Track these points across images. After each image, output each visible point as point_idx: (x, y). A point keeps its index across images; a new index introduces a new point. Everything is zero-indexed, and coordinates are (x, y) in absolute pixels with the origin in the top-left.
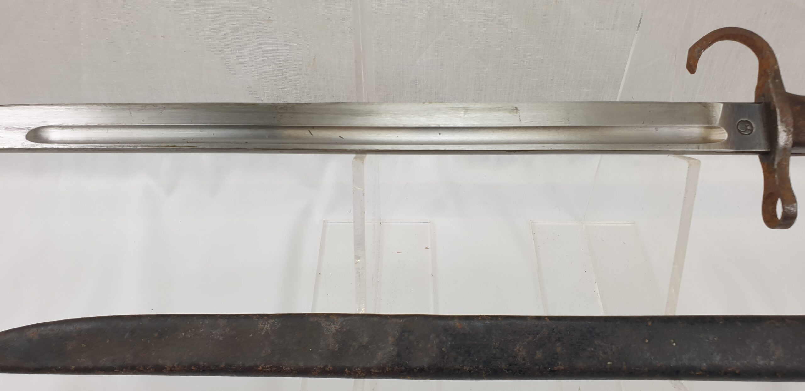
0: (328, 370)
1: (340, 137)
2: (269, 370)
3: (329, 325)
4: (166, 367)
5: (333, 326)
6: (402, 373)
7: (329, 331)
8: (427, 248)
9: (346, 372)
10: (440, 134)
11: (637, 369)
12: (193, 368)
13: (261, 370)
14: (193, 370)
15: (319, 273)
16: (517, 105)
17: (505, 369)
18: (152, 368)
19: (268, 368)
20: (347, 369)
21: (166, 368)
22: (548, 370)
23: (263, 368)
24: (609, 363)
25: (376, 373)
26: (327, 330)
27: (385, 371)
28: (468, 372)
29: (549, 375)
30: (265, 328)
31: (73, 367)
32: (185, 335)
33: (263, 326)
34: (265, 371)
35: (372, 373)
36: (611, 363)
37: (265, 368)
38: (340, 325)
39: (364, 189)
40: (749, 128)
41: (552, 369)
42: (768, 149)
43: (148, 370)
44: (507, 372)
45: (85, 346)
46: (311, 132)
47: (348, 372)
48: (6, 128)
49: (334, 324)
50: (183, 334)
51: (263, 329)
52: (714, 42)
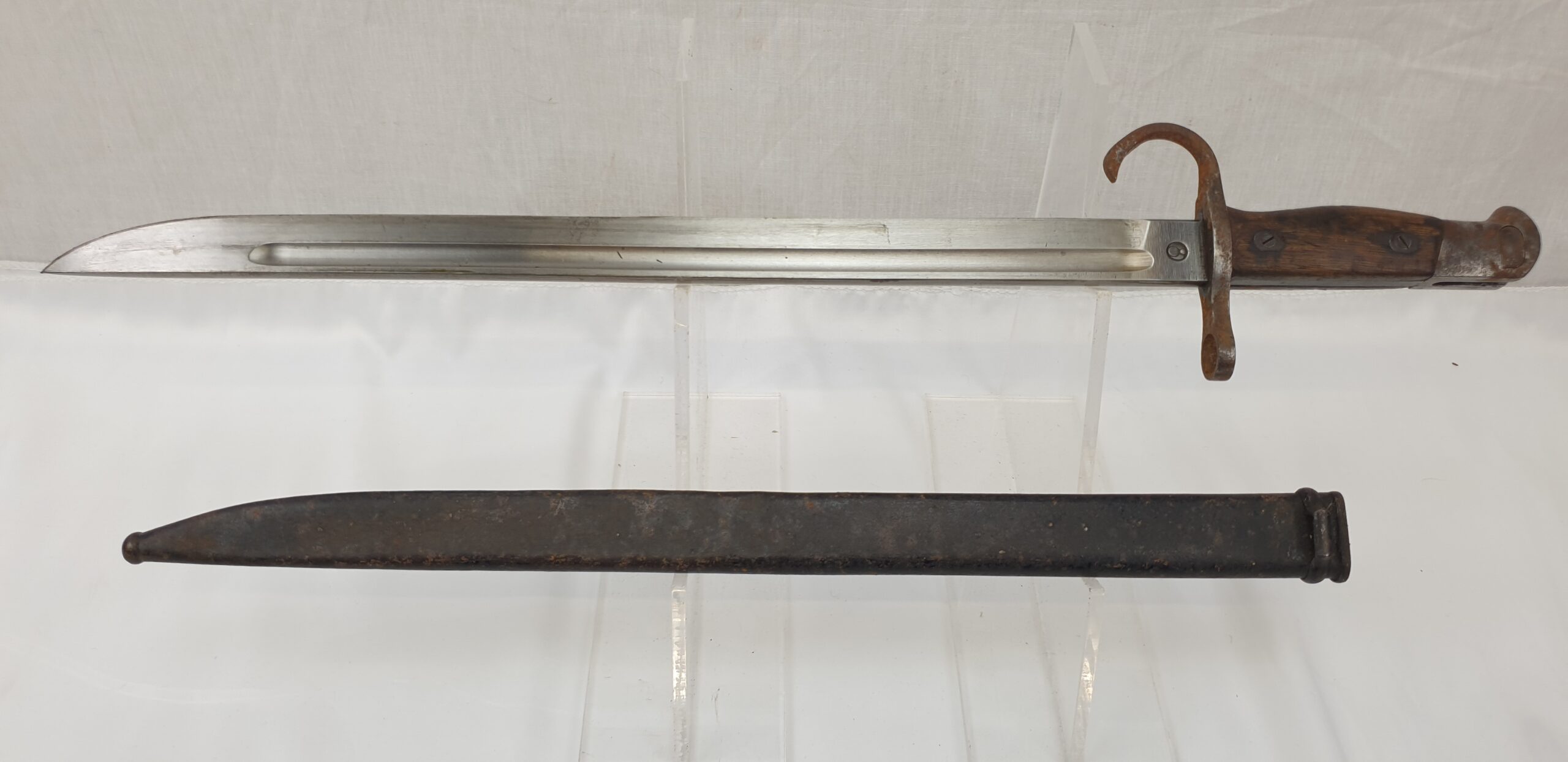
0: (641, 560)
1: (658, 261)
2: (564, 560)
3: (642, 504)
4: (428, 557)
5: (647, 505)
6: (736, 565)
7: (641, 512)
8: (774, 432)
9: (663, 565)
10: (786, 258)
11: (1037, 560)
12: (463, 558)
13: (551, 561)
14: (463, 561)
15: (619, 465)
16: (885, 223)
17: (868, 559)
18: (409, 559)
19: (562, 558)
20: (665, 559)
21: (427, 559)
22: (923, 560)
23: (556, 559)
24: (1001, 552)
25: (703, 564)
26: (639, 510)
27: (714, 562)
28: (821, 562)
29: (924, 567)
30: (559, 507)
31: (307, 557)
32: (453, 516)
33: (556, 505)
34: (558, 563)
35: (698, 565)
36: (1004, 552)
37: (559, 559)
38: (656, 504)
39: (688, 327)
40: (1182, 252)
41: (928, 560)
42: (1205, 278)
43: (405, 561)
44: (870, 563)
45: (322, 530)
46: (621, 254)
47: (666, 565)
48: (223, 246)
49: (648, 503)
50: (451, 515)
51: (556, 507)
52: (1140, 141)
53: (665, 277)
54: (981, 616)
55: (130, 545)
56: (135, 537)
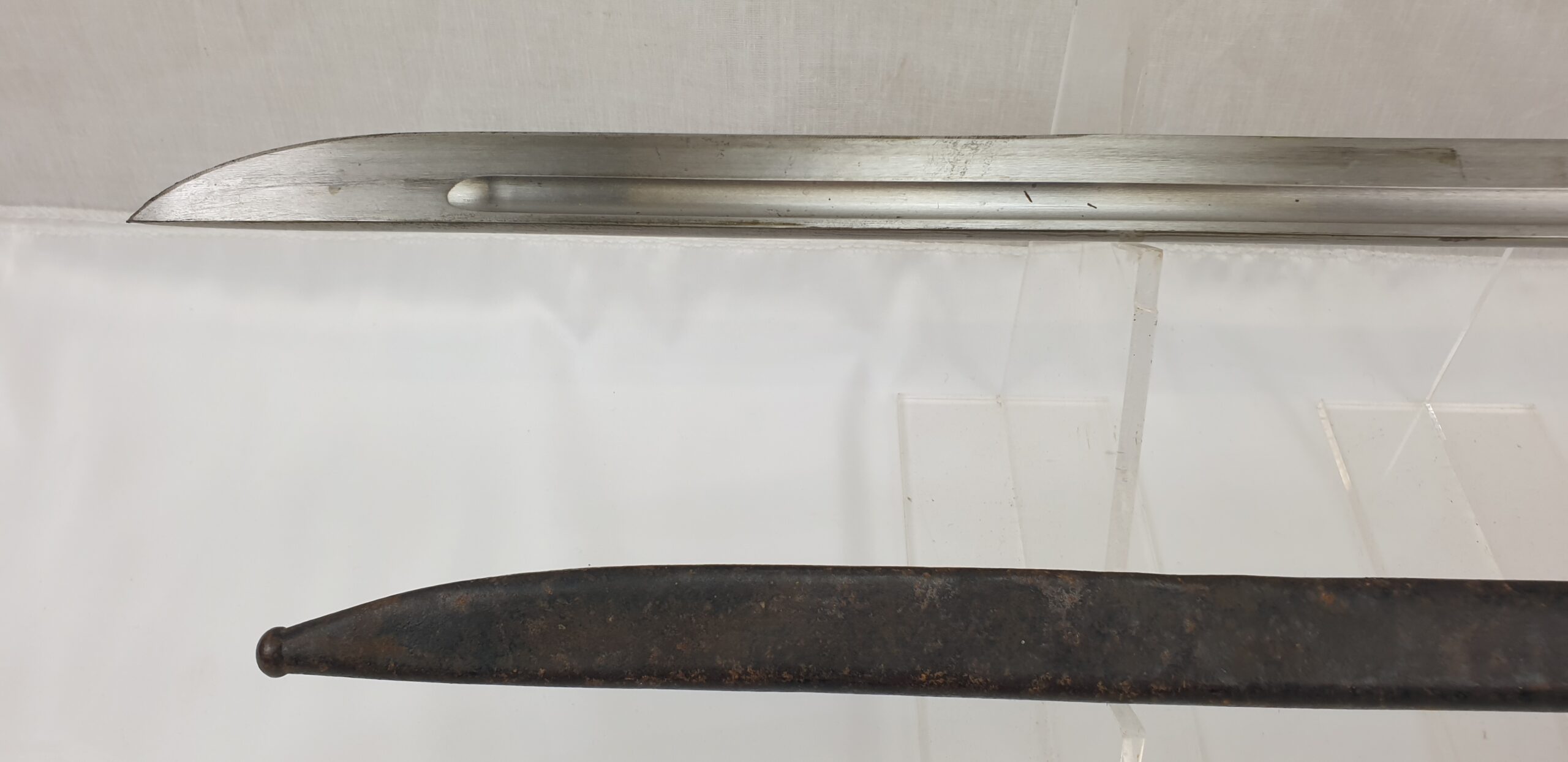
0: (1063, 684)
1: (1089, 204)
2: (941, 681)
3: (1059, 594)
4: (730, 672)
5: (1066, 595)
6: (1214, 694)
7: (1058, 606)
9: (1098, 688)
10: (1297, 201)
12: (785, 675)
13: (922, 682)
14: (784, 679)
15: (909, 499)
16: (1454, 146)
17: (1428, 688)
18: (702, 674)
19: (938, 678)
20: (1100, 683)
21: (730, 676)
22: (1518, 690)
23: (928, 678)
25: (1162, 691)
26: (1055, 603)
27: (1179, 689)
28: (1350, 691)
29: (1518, 701)
30: (928, 596)
31: (542, 671)
32: (766, 606)
33: (923, 591)
34: (932, 684)
35: (1153, 693)
37: (933, 678)
38: (1080, 593)
39: (1157, 312)
41: (1527, 689)
43: (693, 678)
44: (1431, 693)
45: (564, 628)
46: (1029, 194)
47: (1104, 690)
48: (406, 180)
49: (1068, 592)
50: (763, 605)
51: (924, 595)
53: (1105, 231)
54: (1485, 736)
55: (268, 649)
56: (276, 636)
